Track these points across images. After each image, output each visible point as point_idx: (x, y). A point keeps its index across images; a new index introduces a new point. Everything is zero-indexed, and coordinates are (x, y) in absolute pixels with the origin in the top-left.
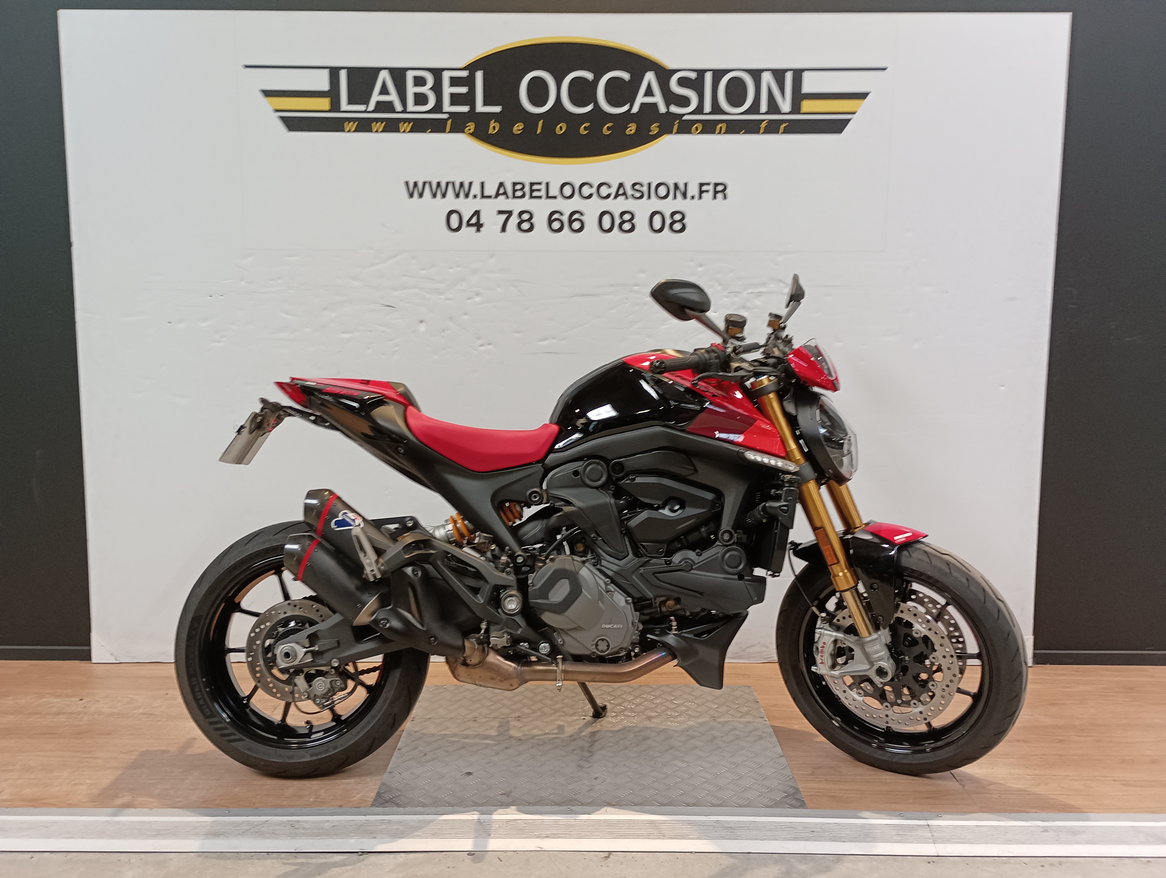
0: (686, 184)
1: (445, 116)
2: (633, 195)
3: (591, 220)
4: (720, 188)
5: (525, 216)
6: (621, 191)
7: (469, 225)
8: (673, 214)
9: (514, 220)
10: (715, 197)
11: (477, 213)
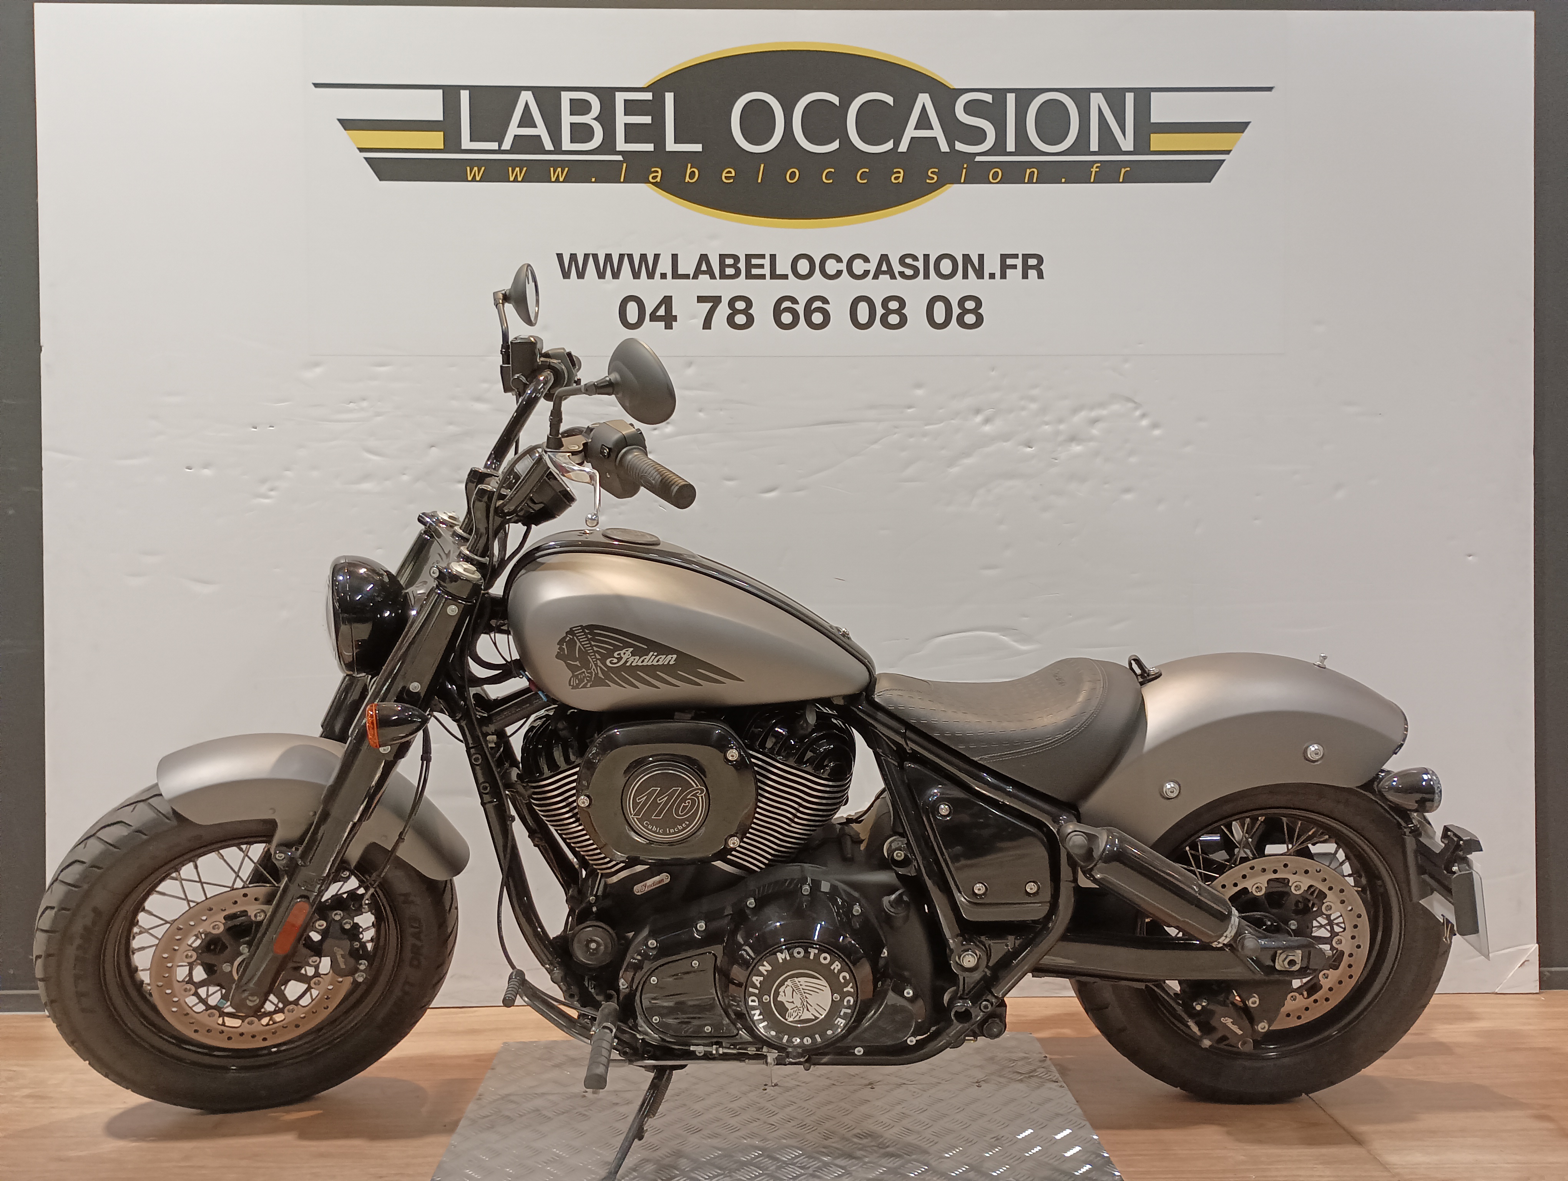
0: (981, 257)
1: (620, 158)
2: (902, 274)
3: (839, 311)
4: (1032, 262)
5: (740, 305)
6: (884, 267)
7: (654, 318)
8: (961, 302)
9: (723, 310)
10: (1025, 276)
11: (667, 301)
